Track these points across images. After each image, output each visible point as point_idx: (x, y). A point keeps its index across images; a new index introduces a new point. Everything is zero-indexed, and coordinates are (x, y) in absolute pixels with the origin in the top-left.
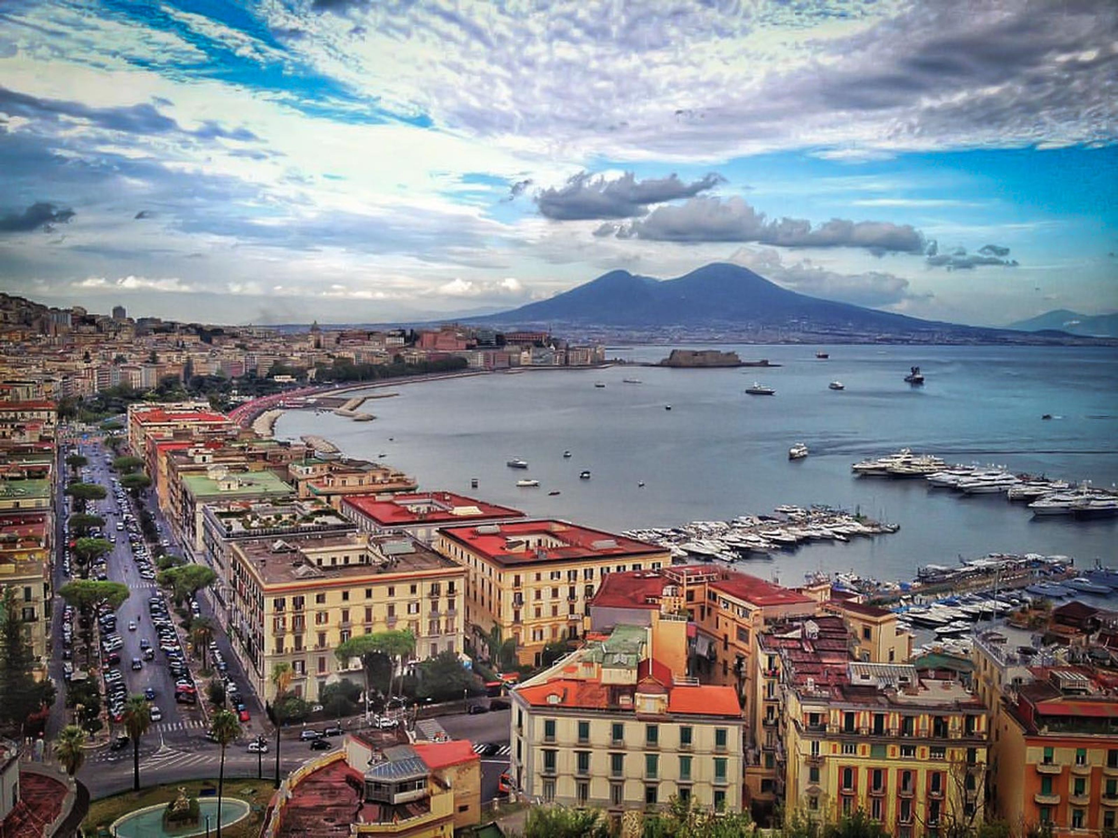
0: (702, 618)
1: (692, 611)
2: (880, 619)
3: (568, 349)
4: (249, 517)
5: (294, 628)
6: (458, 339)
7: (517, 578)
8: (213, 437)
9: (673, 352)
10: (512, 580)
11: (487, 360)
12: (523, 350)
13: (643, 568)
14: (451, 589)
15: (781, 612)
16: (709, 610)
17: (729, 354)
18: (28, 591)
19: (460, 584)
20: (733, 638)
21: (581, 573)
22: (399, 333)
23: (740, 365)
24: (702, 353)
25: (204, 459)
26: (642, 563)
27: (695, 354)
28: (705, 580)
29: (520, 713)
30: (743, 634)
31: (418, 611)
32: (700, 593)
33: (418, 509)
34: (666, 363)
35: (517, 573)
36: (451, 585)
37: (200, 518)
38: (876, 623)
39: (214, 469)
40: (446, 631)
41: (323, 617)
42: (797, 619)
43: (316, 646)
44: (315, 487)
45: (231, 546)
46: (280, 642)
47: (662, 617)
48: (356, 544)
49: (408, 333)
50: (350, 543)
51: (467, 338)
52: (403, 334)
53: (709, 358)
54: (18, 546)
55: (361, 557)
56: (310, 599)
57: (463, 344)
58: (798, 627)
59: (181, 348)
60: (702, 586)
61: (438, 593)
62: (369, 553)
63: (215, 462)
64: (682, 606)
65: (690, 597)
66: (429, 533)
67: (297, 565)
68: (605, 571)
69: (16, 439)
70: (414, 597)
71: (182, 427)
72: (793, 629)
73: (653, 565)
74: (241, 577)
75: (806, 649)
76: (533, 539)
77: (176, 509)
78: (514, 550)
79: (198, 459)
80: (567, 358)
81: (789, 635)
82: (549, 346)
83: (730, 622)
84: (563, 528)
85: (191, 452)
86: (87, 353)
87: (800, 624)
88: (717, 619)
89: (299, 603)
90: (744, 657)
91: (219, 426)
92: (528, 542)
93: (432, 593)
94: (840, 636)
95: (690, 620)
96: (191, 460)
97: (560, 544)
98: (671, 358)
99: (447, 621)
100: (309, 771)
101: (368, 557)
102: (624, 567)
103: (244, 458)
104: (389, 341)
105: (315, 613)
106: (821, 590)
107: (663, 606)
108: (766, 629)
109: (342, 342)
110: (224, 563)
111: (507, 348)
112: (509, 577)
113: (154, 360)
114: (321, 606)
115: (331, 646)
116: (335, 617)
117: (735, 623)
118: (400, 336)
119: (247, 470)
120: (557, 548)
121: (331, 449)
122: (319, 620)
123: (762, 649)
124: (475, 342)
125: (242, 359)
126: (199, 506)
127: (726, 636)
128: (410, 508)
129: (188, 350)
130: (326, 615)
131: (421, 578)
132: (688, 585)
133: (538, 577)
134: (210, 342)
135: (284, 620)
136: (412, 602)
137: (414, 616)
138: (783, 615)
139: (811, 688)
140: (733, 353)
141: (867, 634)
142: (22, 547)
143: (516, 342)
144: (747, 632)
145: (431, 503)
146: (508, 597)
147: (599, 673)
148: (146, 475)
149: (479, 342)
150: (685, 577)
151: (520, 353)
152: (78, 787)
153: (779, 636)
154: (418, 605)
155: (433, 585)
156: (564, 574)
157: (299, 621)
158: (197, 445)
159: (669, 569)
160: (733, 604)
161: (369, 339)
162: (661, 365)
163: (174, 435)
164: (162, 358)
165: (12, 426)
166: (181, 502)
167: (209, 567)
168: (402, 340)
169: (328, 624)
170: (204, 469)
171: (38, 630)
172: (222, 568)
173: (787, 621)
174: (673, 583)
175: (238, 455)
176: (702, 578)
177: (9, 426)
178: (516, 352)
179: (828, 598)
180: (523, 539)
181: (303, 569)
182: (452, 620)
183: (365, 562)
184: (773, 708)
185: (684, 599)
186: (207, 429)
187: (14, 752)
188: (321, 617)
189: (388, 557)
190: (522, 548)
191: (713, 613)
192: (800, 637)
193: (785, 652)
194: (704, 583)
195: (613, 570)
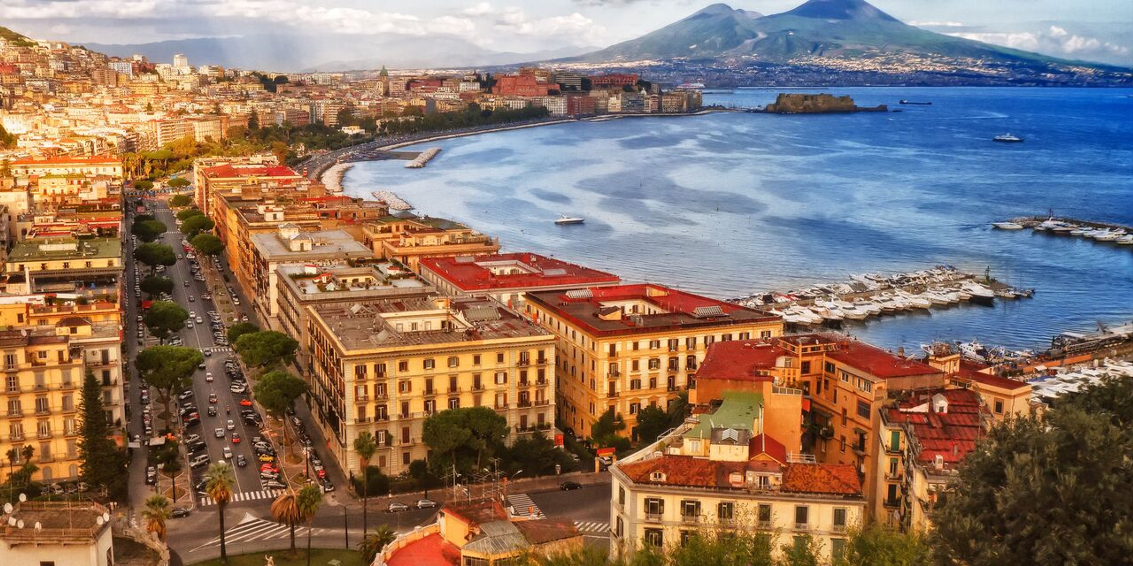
0: (818, 391)
1: (807, 384)
2: (1014, 392)
3: (661, 93)
4: (324, 280)
5: (376, 397)
6: (539, 83)
7: (613, 347)
8: (281, 193)
9: (780, 97)
10: (607, 349)
11: (570, 106)
12: (611, 95)
13: (751, 337)
14: (541, 359)
15: (906, 384)
16: (826, 382)
17: (843, 98)
18: (105, 354)
19: (550, 354)
20: (852, 412)
21: (682, 342)
22: (475, 77)
23: (855, 110)
24: (812, 97)
25: (275, 217)
26: (750, 331)
27: (806, 97)
28: (822, 350)
29: (621, 489)
30: (864, 409)
31: (505, 380)
32: (817, 364)
33: (502, 272)
34: (771, 109)
35: (613, 341)
36: (541, 354)
37: (273, 280)
38: (1009, 397)
39: (285, 227)
40: (537, 403)
41: (406, 386)
42: (925, 392)
43: (400, 417)
44: (391, 248)
45: (306, 309)
46: (362, 411)
47: (775, 390)
48: (438, 308)
49: (484, 78)
50: (431, 308)
51: (549, 82)
52: (478, 79)
53: (820, 102)
54: (94, 307)
55: (443, 323)
56: (392, 368)
57: (543, 90)
58: (924, 402)
59: (244, 98)
60: (818, 357)
61: (527, 362)
62: (451, 318)
63: (286, 220)
64: (797, 379)
65: (806, 367)
66: (514, 297)
67: (377, 331)
68: (709, 341)
69: (84, 196)
70: (501, 366)
71: (250, 183)
72: (919, 403)
73: (762, 333)
74: (319, 342)
75: (935, 425)
76: (628, 305)
77: (248, 269)
78: (608, 317)
79: (269, 217)
80: (660, 104)
81: (916, 409)
82: (640, 90)
83: (849, 395)
84: (662, 293)
85: (261, 209)
86: (149, 104)
87: (928, 397)
88: (835, 391)
89: (380, 371)
90: (866, 433)
91: (288, 181)
92: (623, 309)
93: (521, 362)
94: (971, 410)
95: (806, 393)
96: (262, 218)
97: (659, 311)
98: (778, 103)
99: (537, 392)
100: (403, 544)
101: (450, 323)
102: (730, 336)
103: (315, 216)
104: (463, 87)
105: (398, 381)
106: (950, 360)
107: (776, 378)
108: (890, 402)
109: (412, 89)
110: (301, 328)
111: (593, 94)
112: (604, 347)
113: (218, 112)
114: (404, 374)
115: (415, 417)
116: (419, 386)
117: (855, 397)
118: (475, 81)
119: (319, 229)
120: (655, 315)
121: (404, 206)
122: (401, 388)
123: (885, 424)
124: (557, 87)
125: (307, 109)
126: (273, 267)
127: (845, 411)
128: (493, 270)
129: (252, 100)
130: (410, 383)
131: (509, 347)
132: (803, 355)
133: (636, 346)
134: (274, 91)
135: (366, 387)
136: (500, 372)
137: (502, 386)
138: (908, 388)
139: (939, 466)
140: (848, 96)
141: (999, 407)
142: (97, 309)
143: (604, 86)
144: (868, 406)
145: (516, 265)
146: (603, 368)
147: (707, 449)
148: (215, 234)
149: (562, 86)
150: (801, 347)
151: (607, 99)
152: (170, 553)
153: (904, 410)
154: (505, 375)
155: (521, 354)
156: (664, 343)
157: (381, 388)
158: (267, 202)
159: (782, 338)
160: (855, 376)
161: (441, 86)
162: (766, 111)
163: (243, 190)
164: (227, 109)
165: (79, 182)
166: (253, 263)
167: (285, 333)
168: (477, 86)
169: (411, 394)
170: (275, 227)
171: (117, 395)
172: (299, 332)
173: (913, 394)
174: (786, 353)
175: (309, 213)
176: (819, 348)
177: (75, 182)
178: (603, 97)
179: (957, 369)
180: (619, 304)
181: (382, 335)
182: (543, 392)
183: (447, 329)
184: (895, 486)
185: (798, 371)
186: (276, 185)
187: (107, 517)
188: (404, 385)
189: (472, 323)
190: (617, 316)
191: (831, 386)
192: (927, 410)
193: (911, 427)
194: (822, 353)
195: (718, 339)
